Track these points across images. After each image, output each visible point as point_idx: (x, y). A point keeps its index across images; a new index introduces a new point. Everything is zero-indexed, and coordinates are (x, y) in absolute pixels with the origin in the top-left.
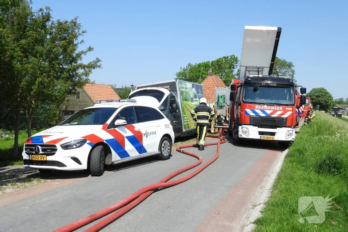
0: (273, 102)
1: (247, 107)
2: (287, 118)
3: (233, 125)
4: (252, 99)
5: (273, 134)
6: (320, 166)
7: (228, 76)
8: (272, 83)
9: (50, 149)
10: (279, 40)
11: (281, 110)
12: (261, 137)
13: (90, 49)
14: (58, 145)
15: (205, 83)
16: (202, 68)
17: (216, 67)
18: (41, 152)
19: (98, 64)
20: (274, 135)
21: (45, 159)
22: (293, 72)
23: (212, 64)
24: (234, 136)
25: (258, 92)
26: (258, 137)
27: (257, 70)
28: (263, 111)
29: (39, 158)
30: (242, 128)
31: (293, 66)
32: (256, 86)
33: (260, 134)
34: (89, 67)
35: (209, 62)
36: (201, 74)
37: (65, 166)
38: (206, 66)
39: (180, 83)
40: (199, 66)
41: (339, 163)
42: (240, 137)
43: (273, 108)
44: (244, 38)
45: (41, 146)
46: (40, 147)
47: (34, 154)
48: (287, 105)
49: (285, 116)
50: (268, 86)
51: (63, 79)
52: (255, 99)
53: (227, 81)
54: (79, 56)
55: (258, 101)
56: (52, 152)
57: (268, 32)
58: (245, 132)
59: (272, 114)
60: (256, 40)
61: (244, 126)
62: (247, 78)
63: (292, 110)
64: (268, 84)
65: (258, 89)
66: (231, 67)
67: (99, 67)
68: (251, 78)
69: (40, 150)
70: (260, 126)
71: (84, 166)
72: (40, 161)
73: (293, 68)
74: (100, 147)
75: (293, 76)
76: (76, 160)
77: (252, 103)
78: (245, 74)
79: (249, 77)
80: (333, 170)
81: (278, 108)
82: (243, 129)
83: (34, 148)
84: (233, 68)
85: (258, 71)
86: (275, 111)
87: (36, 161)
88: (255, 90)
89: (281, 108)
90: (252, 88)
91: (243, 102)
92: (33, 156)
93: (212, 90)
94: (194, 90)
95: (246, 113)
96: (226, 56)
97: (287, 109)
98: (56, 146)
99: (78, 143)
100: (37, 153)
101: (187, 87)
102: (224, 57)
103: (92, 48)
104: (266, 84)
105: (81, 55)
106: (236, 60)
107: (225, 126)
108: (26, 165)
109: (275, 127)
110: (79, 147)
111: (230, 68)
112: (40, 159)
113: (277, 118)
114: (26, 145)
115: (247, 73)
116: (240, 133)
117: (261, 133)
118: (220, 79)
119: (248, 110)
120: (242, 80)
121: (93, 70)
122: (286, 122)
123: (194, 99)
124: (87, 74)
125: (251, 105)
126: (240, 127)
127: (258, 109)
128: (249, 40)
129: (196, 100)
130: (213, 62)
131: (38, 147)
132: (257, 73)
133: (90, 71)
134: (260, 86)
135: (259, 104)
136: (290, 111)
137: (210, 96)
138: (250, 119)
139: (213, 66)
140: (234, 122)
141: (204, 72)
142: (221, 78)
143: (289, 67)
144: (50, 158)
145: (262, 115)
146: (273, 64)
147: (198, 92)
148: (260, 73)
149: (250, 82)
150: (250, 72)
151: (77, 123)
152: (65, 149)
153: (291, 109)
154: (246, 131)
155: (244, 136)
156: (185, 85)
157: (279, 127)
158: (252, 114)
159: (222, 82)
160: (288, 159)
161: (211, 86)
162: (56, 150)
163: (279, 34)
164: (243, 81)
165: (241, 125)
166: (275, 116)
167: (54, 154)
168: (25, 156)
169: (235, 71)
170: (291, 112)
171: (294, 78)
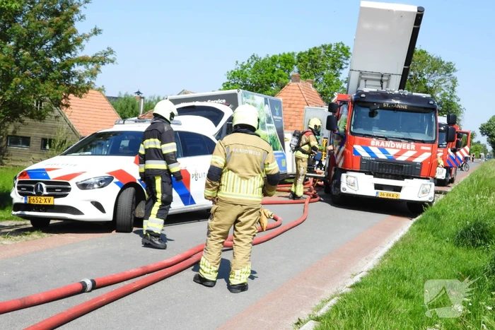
0: (401, 135)
1: (357, 141)
2: (421, 163)
3: (333, 173)
4: (365, 128)
5: (398, 189)
6: (462, 236)
7: (329, 84)
8: (401, 104)
9: (61, 188)
10: (418, 29)
11: (413, 150)
12: (377, 193)
13: (96, 32)
14: (72, 183)
15: (284, 94)
16: (279, 65)
17: (306, 65)
18: (45, 192)
19: (110, 57)
20: (400, 191)
21: (51, 203)
22: (454, 82)
23: (299, 57)
24: (333, 190)
25: (377, 117)
26: (372, 192)
27: (380, 78)
28: (383, 150)
29: (42, 201)
30: (347, 177)
31: (454, 70)
32: (373, 108)
33: (376, 189)
34: (96, 62)
35: (293, 54)
36: (275, 75)
37: (82, 214)
38: (287, 61)
39: (245, 96)
40: (274, 60)
41: (488, 232)
42: (342, 191)
43: (399, 145)
44: (359, 23)
45: (45, 182)
46: (44, 185)
47: (34, 195)
48: (423, 142)
49: (419, 160)
50: (394, 108)
51: (51, 80)
52: (370, 129)
53: (327, 92)
54: (78, 42)
55: (375, 132)
56: (63, 193)
57: (401, 15)
58: (353, 185)
59: (398, 155)
60: (380, 27)
61: (350, 174)
62: (359, 93)
63: (432, 151)
64: (394, 104)
65: (377, 113)
66: (336, 65)
67: (112, 62)
68: (366, 93)
69: (45, 189)
70: (377, 175)
71: (108, 216)
72: (43, 205)
73: (454, 74)
74: (131, 190)
75: (453, 90)
76: (98, 206)
77: (365, 135)
78: (358, 86)
79: (363, 93)
80: (479, 242)
81: (408, 145)
82: (349, 178)
83: (34, 186)
84: (341, 68)
85: (382, 81)
86: (403, 151)
87: (36, 205)
88: (372, 114)
89: (413, 145)
90: (367, 111)
91: (351, 133)
92: (32, 198)
93: (298, 110)
94: (267, 109)
95: (355, 152)
96: (328, 44)
97: (423, 148)
98: (68, 184)
99: (101, 181)
100: (39, 194)
101: (255, 102)
102: (324, 47)
103: (99, 30)
104: (390, 104)
105: (82, 40)
106: (346, 52)
107: (320, 173)
108: (19, 212)
109: (402, 178)
110: (102, 187)
111: (333, 67)
112: (43, 203)
113: (407, 162)
114: (20, 182)
115: (362, 82)
116: (343, 185)
117: (378, 187)
118: (313, 89)
119: (358, 148)
120: (352, 95)
121: (102, 68)
122: (420, 170)
123: (267, 125)
124: (93, 75)
125: (364, 138)
126: (344, 175)
127: (375, 146)
128: (367, 26)
129: (270, 127)
130: (301, 54)
131: (41, 186)
132: (379, 83)
133: (97, 69)
134: (380, 109)
135: (378, 137)
136: (427, 151)
137: (292, 121)
138: (361, 163)
139: (300, 61)
140: (334, 168)
141: (281, 72)
142: (315, 87)
143: (448, 72)
144: (59, 202)
145: (381, 156)
146: (408, 69)
147: (274, 113)
148: (385, 84)
149: (363, 100)
150: (368, 82)
151: (90, 153)
152: (82, 189)
153: (429, 148)
154: (354, 183)
155: (350, 190)
156: (253, 99)
157: (408, 177)
158: (364, 154)
159: (317, 95)
160: (416, 226)
161: (296, 102)
162: (69, 190)
163: (419, 18)
164: (353, 98)
165: (345, 172)
166: (402, 158)
167: (65, 195)
168: (17, 198)
169: (344, 75)
170: (430, 154)
171: (455, 94)
